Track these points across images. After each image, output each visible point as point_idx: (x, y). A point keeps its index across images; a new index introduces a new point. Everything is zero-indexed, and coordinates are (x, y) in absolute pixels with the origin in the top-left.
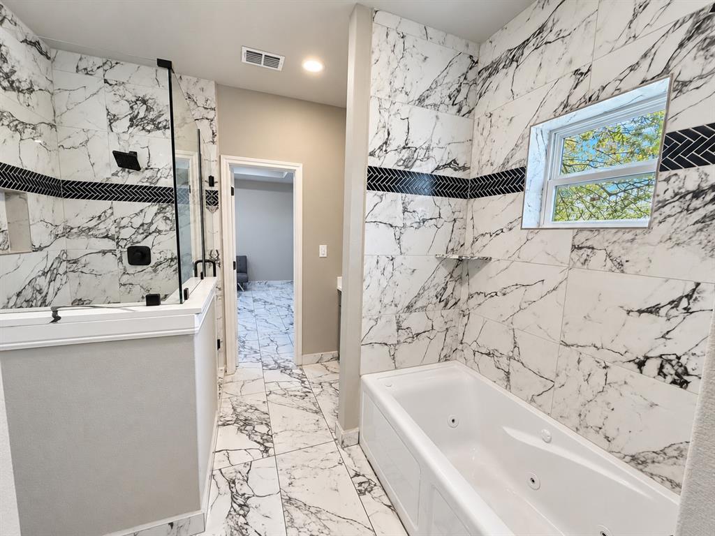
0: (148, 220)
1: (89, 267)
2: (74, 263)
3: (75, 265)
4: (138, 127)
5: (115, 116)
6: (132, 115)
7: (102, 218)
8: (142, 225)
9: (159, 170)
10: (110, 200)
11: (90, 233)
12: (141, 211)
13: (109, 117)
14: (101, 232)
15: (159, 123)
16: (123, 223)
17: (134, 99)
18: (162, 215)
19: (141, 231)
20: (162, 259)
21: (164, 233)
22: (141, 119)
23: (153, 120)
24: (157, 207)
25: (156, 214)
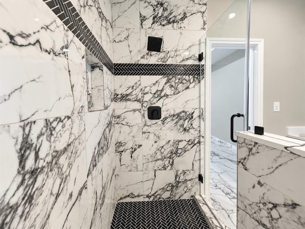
0: (160, 88)
1: (126, 120)
2: (117, 118)
3: (118, 119)
4: (157, 24)
5: (144, 17)
6: (154, 15)
7: (134, 88)
8: (157, 91)
9: (169, 52)
10: (139, 75)
11: (127, 98)
12: (157, 82)
13: (141, 18)
14: (133, 97)
15: (170, 19)
16: (146, 91)
17: (156, 4)
18: (168, 84)
19: (156, 96)
20: (168, 116)
21: (170, 96)
22: (160, 17)
23: (166, 17)
24: (166, 78)
25: (165, 84)
